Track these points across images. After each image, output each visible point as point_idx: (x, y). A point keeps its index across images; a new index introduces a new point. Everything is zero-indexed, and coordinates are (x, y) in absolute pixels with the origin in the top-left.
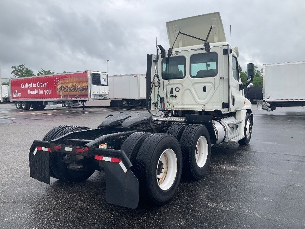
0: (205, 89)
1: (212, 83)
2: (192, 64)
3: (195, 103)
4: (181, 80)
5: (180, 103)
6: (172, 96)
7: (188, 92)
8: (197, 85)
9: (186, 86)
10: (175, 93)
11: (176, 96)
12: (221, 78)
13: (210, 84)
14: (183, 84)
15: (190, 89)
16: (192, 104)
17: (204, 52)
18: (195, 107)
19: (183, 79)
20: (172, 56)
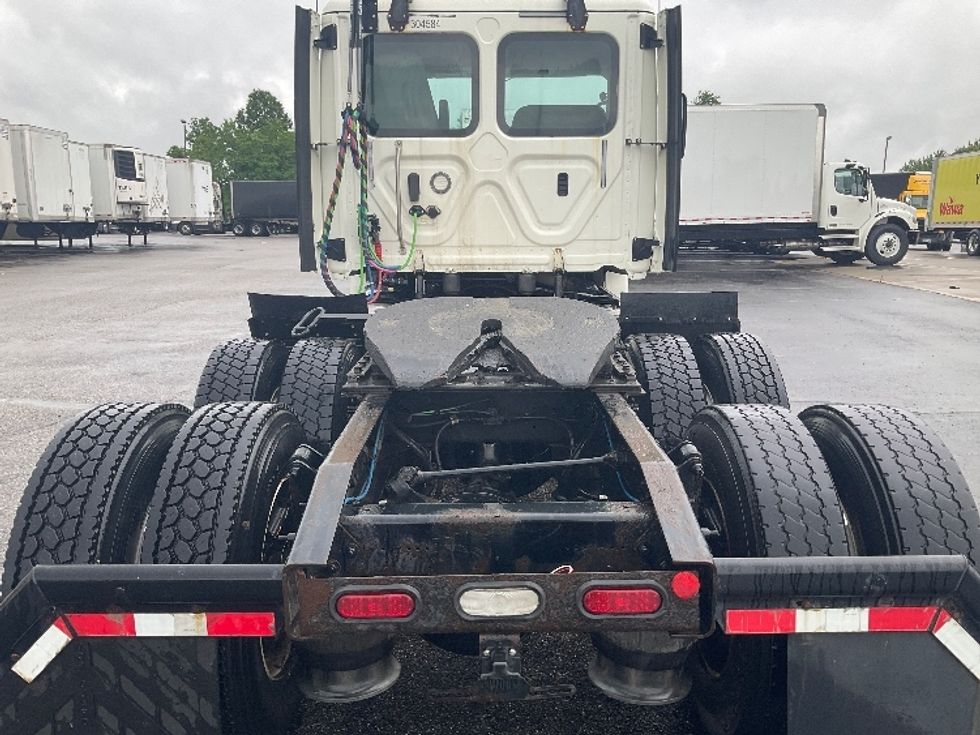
0: (563, 190)
1: (593, 160)
3: (522, 241)
5: (455, 241)
6: (416, 211)
7: (489, 193)
8: (528, 166)
9: (481, 170)
10: (427, 198)
11: (433, 212)
12: (628, 143)
13: (585, 166)
14: (469, 162)
15: (501, 183)
16: (507, 247)
17: (560, 25)
18: (520, 256)
19: (468, 138)
20: (409, 28)
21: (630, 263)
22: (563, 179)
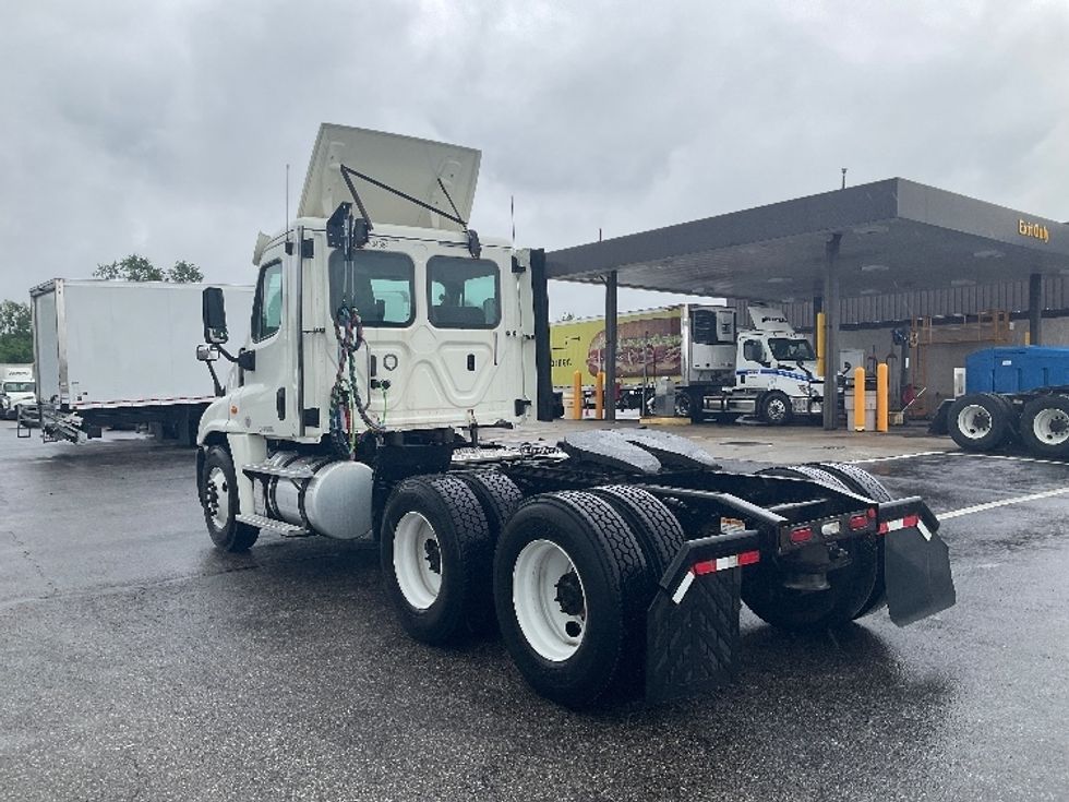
0: (471, 365)
1: (489, 346)
2: (433, 283)
3: (447, 405)
4: (403, 332)
5: (401, 407)
6: (374, 384)
7: (424, 369)
8: (449, 349)
9: (419, 352)
10: (382, 375)
11: (386, 385)
12: (508, 334)
13: (483, 349)
14: (411, 346)
15: (431, 361)
16: (437, 409)
17: (465, 254)
18: (445, 416)
19: (410, 328)
20: (368, 246)
21: (515, 417)
22: (471, 359)
